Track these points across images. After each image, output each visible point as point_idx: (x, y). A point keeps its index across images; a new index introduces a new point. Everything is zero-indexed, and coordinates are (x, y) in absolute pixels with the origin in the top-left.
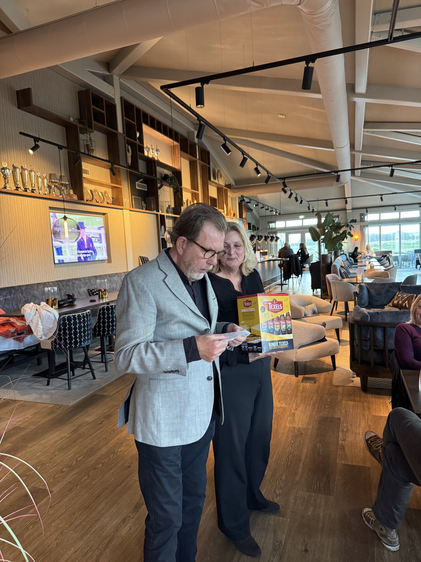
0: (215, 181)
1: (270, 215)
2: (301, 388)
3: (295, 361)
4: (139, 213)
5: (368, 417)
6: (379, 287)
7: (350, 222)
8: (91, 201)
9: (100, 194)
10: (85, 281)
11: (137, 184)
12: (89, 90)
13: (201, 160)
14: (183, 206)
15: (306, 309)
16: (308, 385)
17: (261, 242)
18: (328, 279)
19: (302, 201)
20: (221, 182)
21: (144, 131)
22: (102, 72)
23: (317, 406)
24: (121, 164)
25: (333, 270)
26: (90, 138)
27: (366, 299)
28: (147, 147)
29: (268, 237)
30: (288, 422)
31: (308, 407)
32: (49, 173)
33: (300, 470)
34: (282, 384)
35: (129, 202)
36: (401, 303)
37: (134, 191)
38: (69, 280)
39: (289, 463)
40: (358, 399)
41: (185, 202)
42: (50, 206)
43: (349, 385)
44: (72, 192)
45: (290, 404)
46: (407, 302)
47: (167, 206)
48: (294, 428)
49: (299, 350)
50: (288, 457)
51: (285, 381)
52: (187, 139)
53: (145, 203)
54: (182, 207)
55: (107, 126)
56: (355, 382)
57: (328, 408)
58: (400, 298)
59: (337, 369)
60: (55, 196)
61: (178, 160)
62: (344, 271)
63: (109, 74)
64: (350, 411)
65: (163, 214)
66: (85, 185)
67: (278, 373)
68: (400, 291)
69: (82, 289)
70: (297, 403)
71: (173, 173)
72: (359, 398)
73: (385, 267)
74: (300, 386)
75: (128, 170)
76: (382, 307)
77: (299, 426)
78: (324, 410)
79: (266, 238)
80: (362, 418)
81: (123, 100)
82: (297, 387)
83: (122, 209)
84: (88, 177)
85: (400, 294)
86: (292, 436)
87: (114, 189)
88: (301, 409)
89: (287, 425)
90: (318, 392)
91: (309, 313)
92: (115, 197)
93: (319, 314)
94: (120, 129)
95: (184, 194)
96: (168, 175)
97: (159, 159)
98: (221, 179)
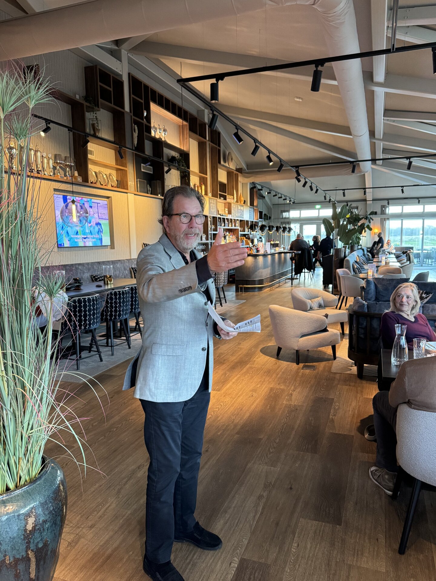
0: (225, 164)
1: (284, 203)
2: (300, 374)
3: (296, 349)
4: (144, 198)
5: (359, 399)
6: (387, 283)
7: (370, 215)
8: (95, 183)
9: (105, 176)
10: (88, 267)
11: (143, 166)
12: (96, 66)
13: (211, 142)
15: (312, 302)
16: (307, 371)
17: (272, 233)
18: (338, 274)
19: (317, 190)
20: (232, 166)
21: (151, 109)
22: (110, 46)
23: (313, 389)
24: (127, 146)
25: (345, 265)
26: (96, 117)
27: (373, 294)
28: (154, 126)
29: (280, 228)
30: (286, 401)
31: (305, 389)
32: (54, 153)
33: (292, 436)
34: (282, 370)
35: (134, 185)
37: (139, 174)
38: (72, 265)
39: (283, 430)
40: (353, 384)
42: (55, 188)
43: (346, 373)
44: (76, 174)
45: (288, 386)
48: (291, 405)
49: (301, 339)
50: (283, 426)
51: (286, 368)
52: (196, 119)
53: (151, 186)
55: (114, 104)
56: (352, 370)
57: (323, 391)
59: (337, 359)
60: (60, 178)
61: (187, 141)
62: (357, 266)
63: (117, 48)
64: (343, 394)
66: (90, 166)
67: (280, 361)
69: (85, 274)
70: (295, 386)
71: (181, 155)
73: (401, 264)
74: (299, 372)
75: (134, 152)
77: (295, 403)
78: (320, 392)
79: (278, 229)
80: (354, 399)
81: (131, 77)
82: (297, 372)
83: (127, 193)
84: (92, 158)
86: (288, 411)
87: (119, 171)
88: (298, 391)
89: (285, 402)
90: (316, 378)
91: (315, 306)
92: (119, 179)
93: (326, 308)
94: (127, 108)
95: (192, 177)
96: (175, 157)
97: (166, 139)
98: (232, 162)
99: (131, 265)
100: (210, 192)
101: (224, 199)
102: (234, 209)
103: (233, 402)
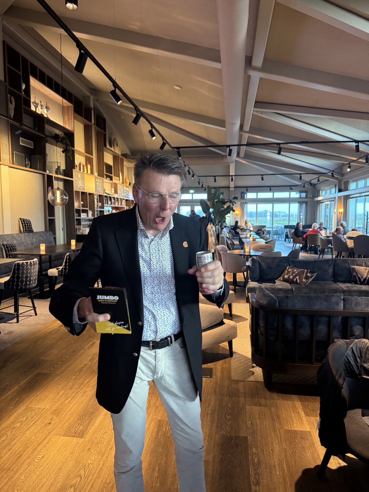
0: (111, 149)
4: (22, 171)
5: (280, 434)
6: (270, 261)
7: (233, 199)
13: (97, 126)
14: (74, 168)
18: (218, 250)
19: (193, 175)
20: (118, 151)
21: (31, 84)
28: (34, 102)
35: (9, 158)
36: (292, 278)
37: (16, 146)
40: (263, 401)
41: (77, 165)
43: (250, 379)
46: (298, 277)
47: (56, 167)
52: (82, 102)
53: (30, 160)
54: (73, 170)
56: (256, 374)
58: (291, 273)
59: (235, 355)
61: (71, 122)
64: (257, 423)
65: (51, 174)
68: (290, 265)
71: (65, 134)
72: (264, 399)
73: (265, 240)
76: (273, 281)
80: (273, 435)
81: (6, 45)
85: (290, 269)
90: (216, 391)
94: (2, 77)
95: (77, 156)
96: (59, 135)
97: (48, 116)
98: (117, 147)
100: (96, 171)
101: (110, 180)
102: (119, 190)
103: (101, 465)
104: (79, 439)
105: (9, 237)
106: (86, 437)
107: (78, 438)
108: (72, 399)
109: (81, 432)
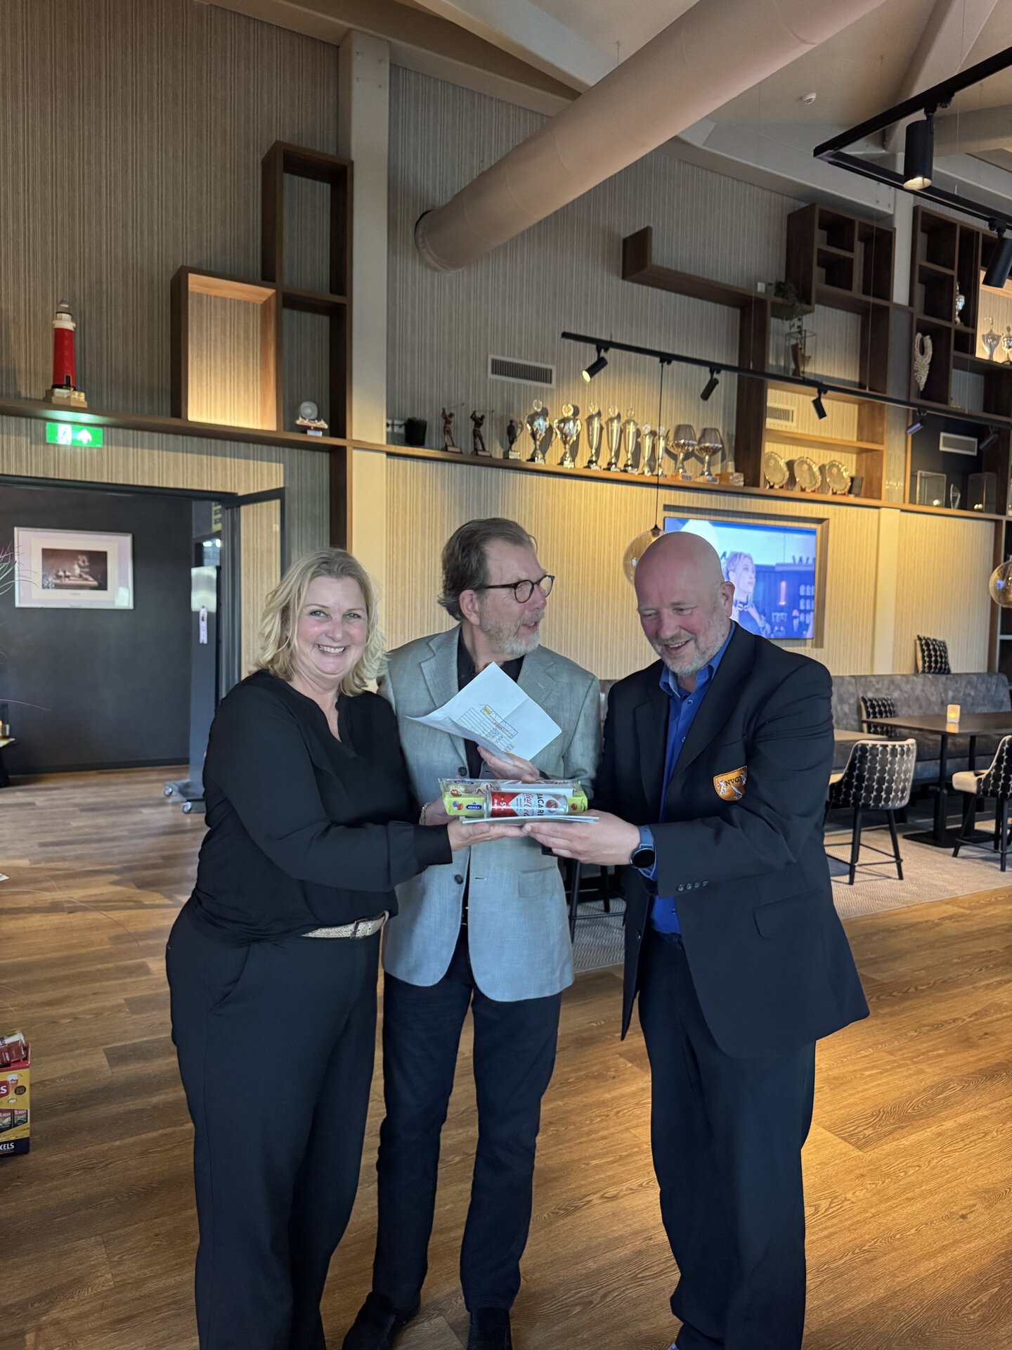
4: (934, 517)
8: (785, 487)
9: (816, 469)
11: (944, 438)
12: (814, 204)
21: (981, 289)
22: (861, 151)
26: (799, 327)
28: (988, 336)
32: (677, 424)
35: (902, 489)
37: (921, 457)
42: (667, 503)
44: (731, 467)
55: (866, 292)
60: (680, 479)
63: (884, 151)
66: (769, 447)
81: (920, 215)
83: (877, 508)
84: (788, 430)
87: (864, 455)
92: (859, 475)
94: (900, 295)
99: (865, 692)
103: (869, 1215)
104: (853, 1148)
105: (883, 680)
106: (869, 1153)
107: (851, 1146)
108: (881, 1073)
109: (864, 1138)
